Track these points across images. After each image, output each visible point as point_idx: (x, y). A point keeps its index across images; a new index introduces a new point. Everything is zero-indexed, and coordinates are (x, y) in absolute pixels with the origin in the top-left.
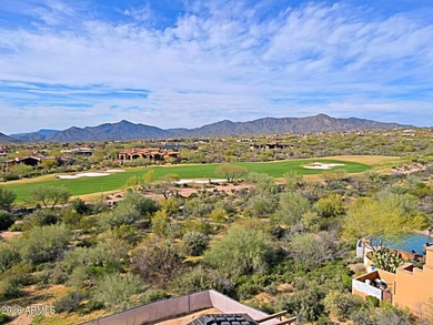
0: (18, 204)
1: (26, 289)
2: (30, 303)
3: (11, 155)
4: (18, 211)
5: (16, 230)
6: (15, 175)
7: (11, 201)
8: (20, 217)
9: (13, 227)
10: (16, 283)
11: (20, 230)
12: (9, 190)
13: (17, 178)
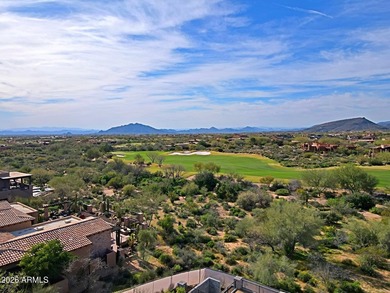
0: (380, 189)
1: (381, 273)
2: (382, 287)
3: (377, 142)
4: (379, 196)
5: (376, 213)
6: (379, 161)
7: (374, 185)
8: (381, 202)
9: (373, 209)
10: (372, 262)
11: (379, 214)
12: (373, 175)
13: (381, 164)
